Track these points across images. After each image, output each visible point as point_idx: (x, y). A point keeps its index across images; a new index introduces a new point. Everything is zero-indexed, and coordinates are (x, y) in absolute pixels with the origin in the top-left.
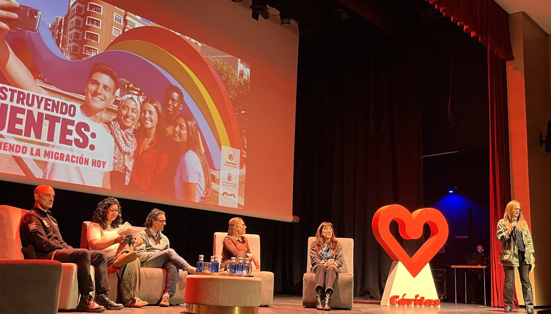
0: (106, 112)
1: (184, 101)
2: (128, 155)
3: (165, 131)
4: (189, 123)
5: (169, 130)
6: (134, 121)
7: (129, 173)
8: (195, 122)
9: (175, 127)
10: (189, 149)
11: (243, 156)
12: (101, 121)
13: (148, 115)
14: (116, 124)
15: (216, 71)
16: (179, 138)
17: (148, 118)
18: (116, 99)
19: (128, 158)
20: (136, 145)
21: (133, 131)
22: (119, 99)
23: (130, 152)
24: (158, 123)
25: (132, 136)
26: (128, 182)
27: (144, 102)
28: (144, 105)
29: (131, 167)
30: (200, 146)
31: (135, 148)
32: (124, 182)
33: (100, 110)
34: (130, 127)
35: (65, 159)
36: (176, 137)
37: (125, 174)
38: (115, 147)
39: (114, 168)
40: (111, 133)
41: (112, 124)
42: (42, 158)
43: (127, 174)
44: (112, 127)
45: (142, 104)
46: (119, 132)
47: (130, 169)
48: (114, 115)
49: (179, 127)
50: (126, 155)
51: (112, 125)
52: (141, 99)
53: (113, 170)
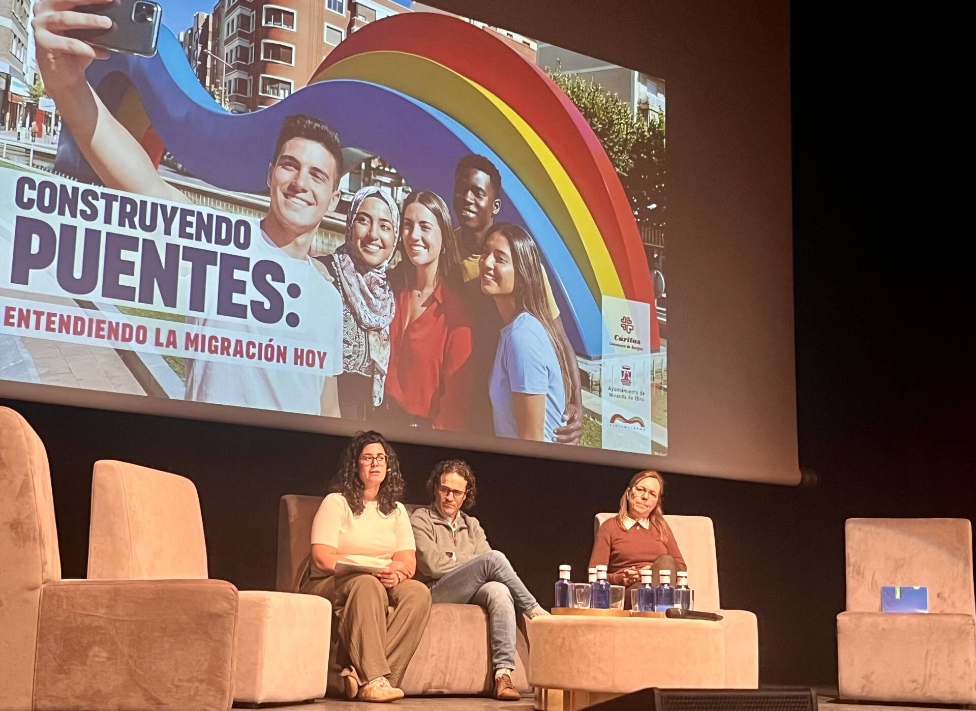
0: (320, 233)
1: (502, 190)
2: (376, 333)
3: (460, 270)
4: (519, 244)
5: (472, 265)
6: (387, 251)
7: (382, 376)
8: (532, 243)
9: (485, 258)
10: (522, 310)
11: (659, 318)
12: (308, 254)
13: (417, 233)
14: (344, 260)
15: (578, 107)
16: (496, 284)
17: (418, 240)
18: (341, 200)
19: (376, 340)
20: (394, 307)
21: (384, 274)
22: (348, 198)
23: (382, 326)
24: (442, 250)
25: (383, 287)
26: (380, 399)
27: (407, 202)
28: (408, 208)
29: (386, 361)
30: (547, 300)
31: (393, 316)
32: (372, 400)
33: (307, 229)
34: (378, 266)
35: (231, 351)
36: (488, 283)
37: (373, 377)
38: (345, 315)
39: (347, 367)
40: (335, 283)
41: (337, 260)
42: (180, 352)
43: (378, 380)
44: (335, 268)
45: (401, 206)
46: (353, 280)
47: (384, 367)
48: (339, 238)
49: (495, 257)
50: (373, 332)
51: (336, 264)
52: (401, 195)
53: (345, 372)
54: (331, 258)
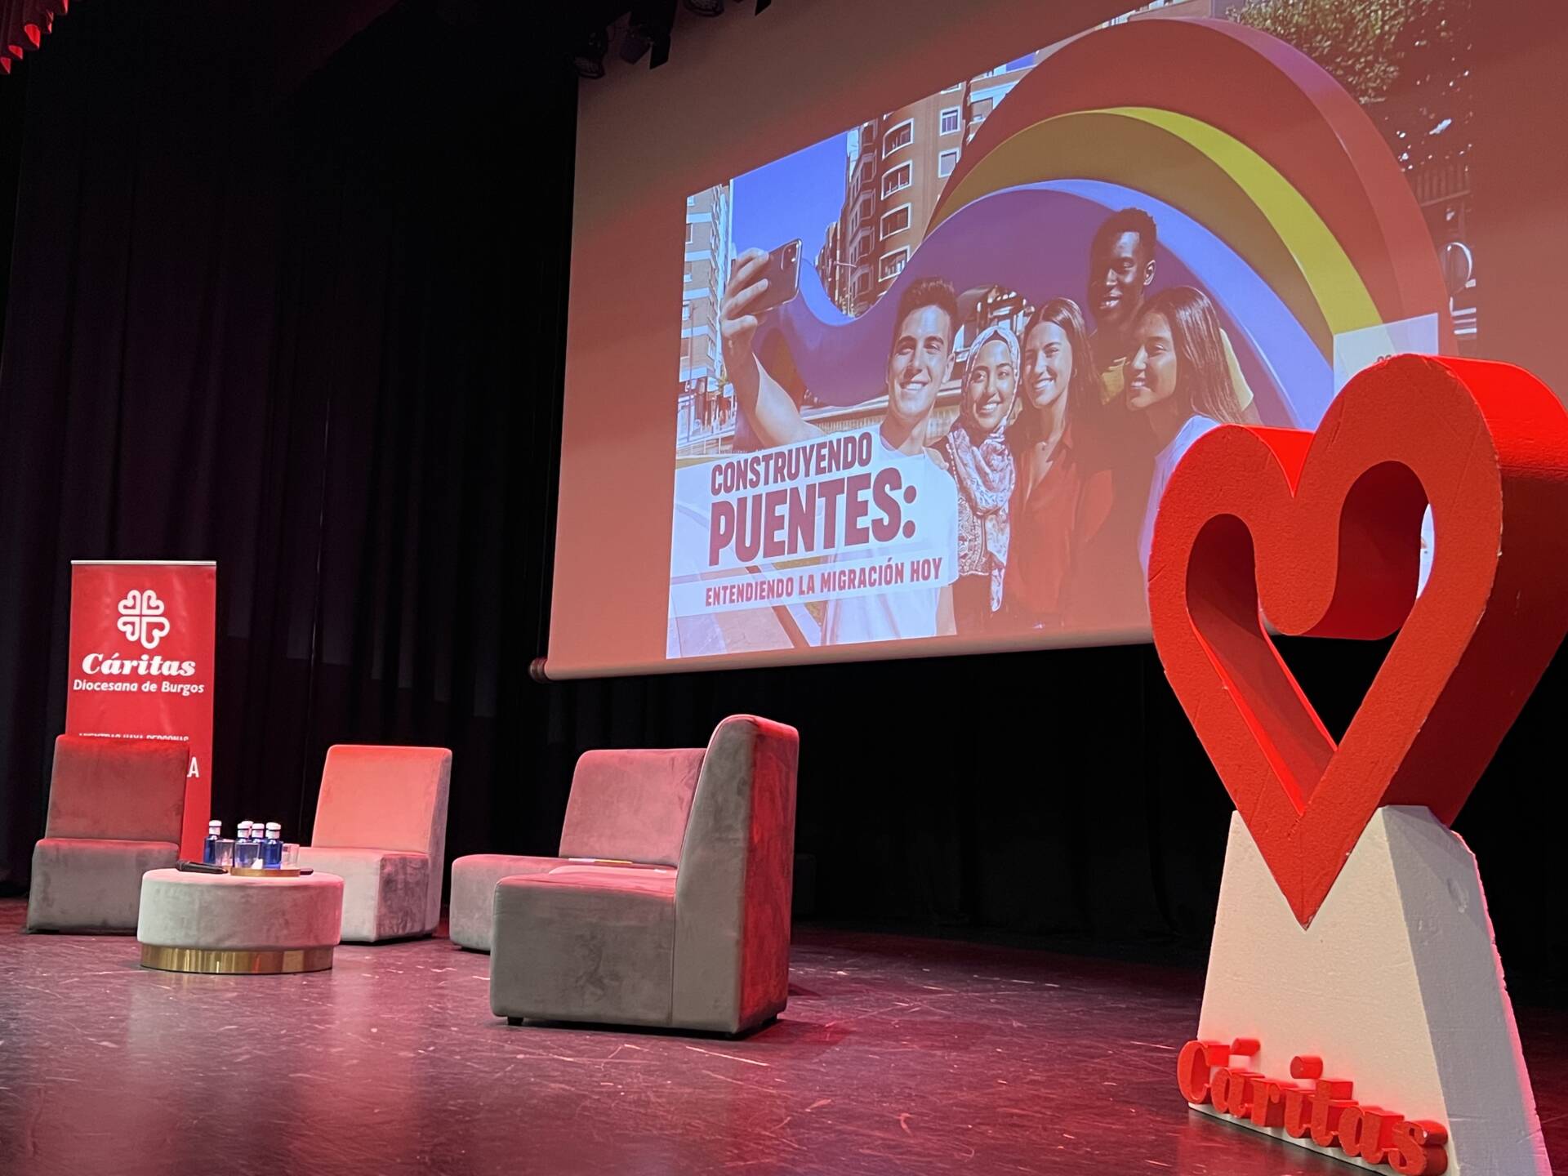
1: (1160, 246)
2: (994, 516)
3: (1098, 388)
10: (1191, 414)
11: (1457, 332)
12: (924, 445)
13: (1042, 362)
14: (958, 437)
16: (1149, 390)
17: (1042, 374)
19: (994, 526)
26: (998, 601)
29: (1005, 550)
31: (1013, 487)
32: (989, 603)
34: (994, 429)
35: (856, 582)
36: (1137, 393)
37: (990, 574)
38: (960, 505)
39: (962, 570)
40: (950, 470)
41: (951, 440)
42: (817, 597)
43: (996, 577)
44: (950, 451)
46: (968, 458)
48: (954, 411)
49: (1147, 351)
50: (990, 517)
51: (950, 445)
53: (960, 576)
54: (945, 440)
